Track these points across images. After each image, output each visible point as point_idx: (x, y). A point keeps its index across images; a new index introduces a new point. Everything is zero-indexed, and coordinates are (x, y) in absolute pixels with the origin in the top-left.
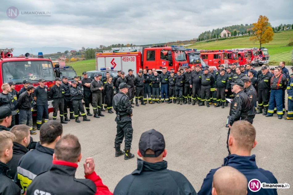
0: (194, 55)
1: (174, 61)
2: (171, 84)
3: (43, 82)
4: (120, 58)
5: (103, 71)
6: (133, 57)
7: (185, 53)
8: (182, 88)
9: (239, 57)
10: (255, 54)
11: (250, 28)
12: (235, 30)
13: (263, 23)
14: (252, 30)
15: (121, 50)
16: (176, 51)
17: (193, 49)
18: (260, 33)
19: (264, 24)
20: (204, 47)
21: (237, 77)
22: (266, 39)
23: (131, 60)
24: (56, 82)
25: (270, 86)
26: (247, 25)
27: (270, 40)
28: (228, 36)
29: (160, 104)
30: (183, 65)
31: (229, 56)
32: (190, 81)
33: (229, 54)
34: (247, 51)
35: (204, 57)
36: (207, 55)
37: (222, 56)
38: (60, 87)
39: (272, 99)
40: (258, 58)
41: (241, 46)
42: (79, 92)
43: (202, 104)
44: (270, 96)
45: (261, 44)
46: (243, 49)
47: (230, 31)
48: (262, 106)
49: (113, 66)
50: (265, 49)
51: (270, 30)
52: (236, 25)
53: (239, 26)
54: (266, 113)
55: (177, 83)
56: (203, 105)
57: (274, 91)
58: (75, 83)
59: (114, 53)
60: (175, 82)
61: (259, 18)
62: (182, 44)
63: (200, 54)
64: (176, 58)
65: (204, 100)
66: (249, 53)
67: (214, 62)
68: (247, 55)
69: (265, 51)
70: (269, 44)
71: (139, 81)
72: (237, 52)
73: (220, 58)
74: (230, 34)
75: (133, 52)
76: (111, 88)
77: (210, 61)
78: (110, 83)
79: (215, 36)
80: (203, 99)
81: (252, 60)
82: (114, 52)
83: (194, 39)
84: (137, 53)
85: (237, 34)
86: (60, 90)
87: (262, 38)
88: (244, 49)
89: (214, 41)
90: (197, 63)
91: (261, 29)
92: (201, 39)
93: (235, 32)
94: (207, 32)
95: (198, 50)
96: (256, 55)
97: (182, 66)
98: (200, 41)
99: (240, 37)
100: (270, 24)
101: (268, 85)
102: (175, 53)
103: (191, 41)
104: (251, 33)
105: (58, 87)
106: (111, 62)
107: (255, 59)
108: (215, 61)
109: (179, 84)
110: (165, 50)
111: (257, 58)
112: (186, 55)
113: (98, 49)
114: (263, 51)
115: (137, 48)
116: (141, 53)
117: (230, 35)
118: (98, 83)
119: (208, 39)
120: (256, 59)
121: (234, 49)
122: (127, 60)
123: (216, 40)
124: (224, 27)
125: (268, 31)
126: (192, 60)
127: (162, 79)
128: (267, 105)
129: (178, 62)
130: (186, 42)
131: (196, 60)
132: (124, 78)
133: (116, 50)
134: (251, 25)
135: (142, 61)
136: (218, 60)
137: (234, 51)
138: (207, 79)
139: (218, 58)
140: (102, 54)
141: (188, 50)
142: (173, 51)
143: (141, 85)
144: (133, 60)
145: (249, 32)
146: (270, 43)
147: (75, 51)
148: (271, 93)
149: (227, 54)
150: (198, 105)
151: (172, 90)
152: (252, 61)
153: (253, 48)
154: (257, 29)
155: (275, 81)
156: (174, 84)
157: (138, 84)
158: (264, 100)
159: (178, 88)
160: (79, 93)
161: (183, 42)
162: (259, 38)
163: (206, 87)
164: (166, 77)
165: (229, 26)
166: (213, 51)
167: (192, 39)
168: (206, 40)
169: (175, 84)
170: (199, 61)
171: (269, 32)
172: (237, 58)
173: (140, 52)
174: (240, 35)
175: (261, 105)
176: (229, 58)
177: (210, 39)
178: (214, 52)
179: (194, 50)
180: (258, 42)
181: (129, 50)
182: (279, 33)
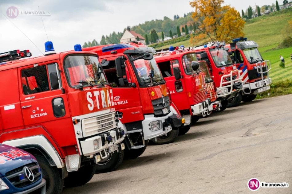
14: (191, 26)
26: (178, 17)
40: (234, 76)
47: (141, 32)
52: (152, 21)
53: (161, 21)
69: (251, 48)
85: (158, 38)
93: (154, 33)
94: (89, 43)
96: (228, 65)
99: (167, 42)
104: (189, 31)
107: (225, 80)
114: (243, 48)
120: (229, 79)
124: (127, 28)
134: (185, 16)
152: (218, 89)
162: (213, 36)
174: (167, 39)
182: (253, 22)
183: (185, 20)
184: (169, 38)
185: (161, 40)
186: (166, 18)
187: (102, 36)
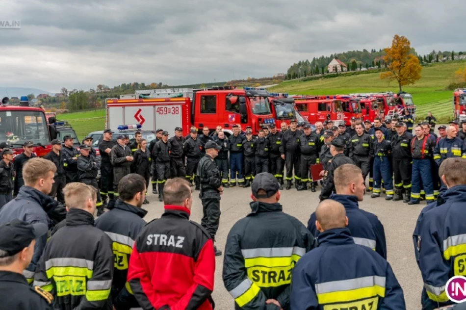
0: (283, 104)
1: (250, 114)
2: (248, 153)
3: (29, 147)
4: (152, 107)
5: (123, 131)
6: (175, 106)
7: (269, 101)
8: (267, 160)
9: (362, 108)
10: (391, 104)
11: (380, 56)
12: (352, 60)
13: (401, 49)
14: (383, 61)
15: (154, 95)
16: (253, 96)
17: (281, 94)
18: (398, 67)
19: (404, 51)
20: (298, 89)
21: (357, 140)
22: (409, 77)
23: (172, 111)
24: (54, 146)
25: (410, 154)
26: (375, 51)
27: (416, 79)
28: (342, 71)
29: (229, 188)
30: (266, 122)
31: (345, 106)
32: (280, 148)
33: (344, 103)
34: (375, 99)
35: (301, 108)
36: (306, 104)
37: (332, 106)
38: (60, 156)
39: (416, 175)
40: (396, 111)
41: (365, 89)
42: (94, 164)
43: (302, 187)
44: (413, 170)
45: (400, 86)
46: (368, 94)
47: (345, 61)
48: (402, 187)
49: (139, 123)
50: (407, 95)
51: (415, 61)
52: (354, 51)
53: (361, 52)
54: (408, 200)
55: (258, 151)
56: (305, 188)
57: (418, 161)
58: (86, 148)
59: (141, 100)
60: (254, 149)
61: (393, 39)
62: (257, 84)
63: (294, 102)
64: (253, 109)
65: (306, 180)
66: (380, 101)
67: (319, 116)
68: (375, 105)
69: (408, 98)
70: (414, 85)
71: (193, 148)
72: (358, 100)
73: (329, 110)
74: (345, 67)
75: (175, 97)
76: (146, 158)
77: (313, 114)
78: (144, 151)
79: (318, 69)
80: (305, 178)
81: (386, 114)
82: (140, 97)
83: (279, 74)
84: (184, 99)
85: (356, 67)
86: (61, 160)
87: (402, 76)
88: (371, 94)
89: (317, 78)
90: (289, 119)
91: (399, 59)
92: (293, 74)
93: (354, 63)
94: (303, 62)
95: (290, 96)
96: (393, 105)
97: (264, 122)
98: (290, 79)
99: (363, 72)
100: (413, 49)
101: (407, 151)
102: (251, 100)
103: (275, 78)
104: (381, 66)
105: (57, 155)
106: (136, 116)
107: (390, 112)
108: (321, 115)
109: (261, 153)
110: (233, 94)
111: (394, 110)
112: (270, 104)
113: (94, 91)
114: (403, 97)
115: (182, 91)
116: (191, 100)
117: (345, 69)
118: (124, 149)
119: (305, 76)
120: (392, 112)
121: (353, 94)
122: (165, 112)
123: (321, 77)
124: (334, 55)
125: (411, 62)
126: (281, 114)
127: (232, 144)
128: (409, 186)
129: (257, 116)
130: (264, 81)
131: (288, 113)
132: (167, 142)
133: (144, 95)
134: (380, 50)
135: (193, 114)
136: (327, 113)
137: (353, 98)
138: (310, 144)
139: (325, 110)
140: (119, 101)
141: (273, 96)
142: (247, 96)
143: (195, 154)
144: (176, 112)
145: (378, 64)
146: (417, 84)
147: (48, 96)
148: (413, 165)
149: (342, 103)
150: (296, 189)
151: (250, 163)
152: (386, 116)
153: (386, 93)
154: (391, 58)
155: (417, 146)
156: (252, 152)
157: (191, 154)
158: (404, 177)
159: (260, 161)
160: (93, 166)
161: (260, 80)
162: (397, 75)
163: (308, 156)
164: (239, 142)
165: (342, 52)
166: (316, 98)
167: (276, 76)
168: (301, 78)
169: (254, 153)
170: (292, 114)
171: (412, 65)
172: (360, 110)
173: (189, 99)
174: (363, 69)
175: (400, 185)
176: (344, 110)
177: (309, 75)
178: (318, 99)
179: (283, 95)
180: (395, 83)
181: (169, 94)
182: (431, 66)
183: (380, 54)
184: (365, 69)
185: (359, 69)
186: (365, 50)
187: (313, 58)
